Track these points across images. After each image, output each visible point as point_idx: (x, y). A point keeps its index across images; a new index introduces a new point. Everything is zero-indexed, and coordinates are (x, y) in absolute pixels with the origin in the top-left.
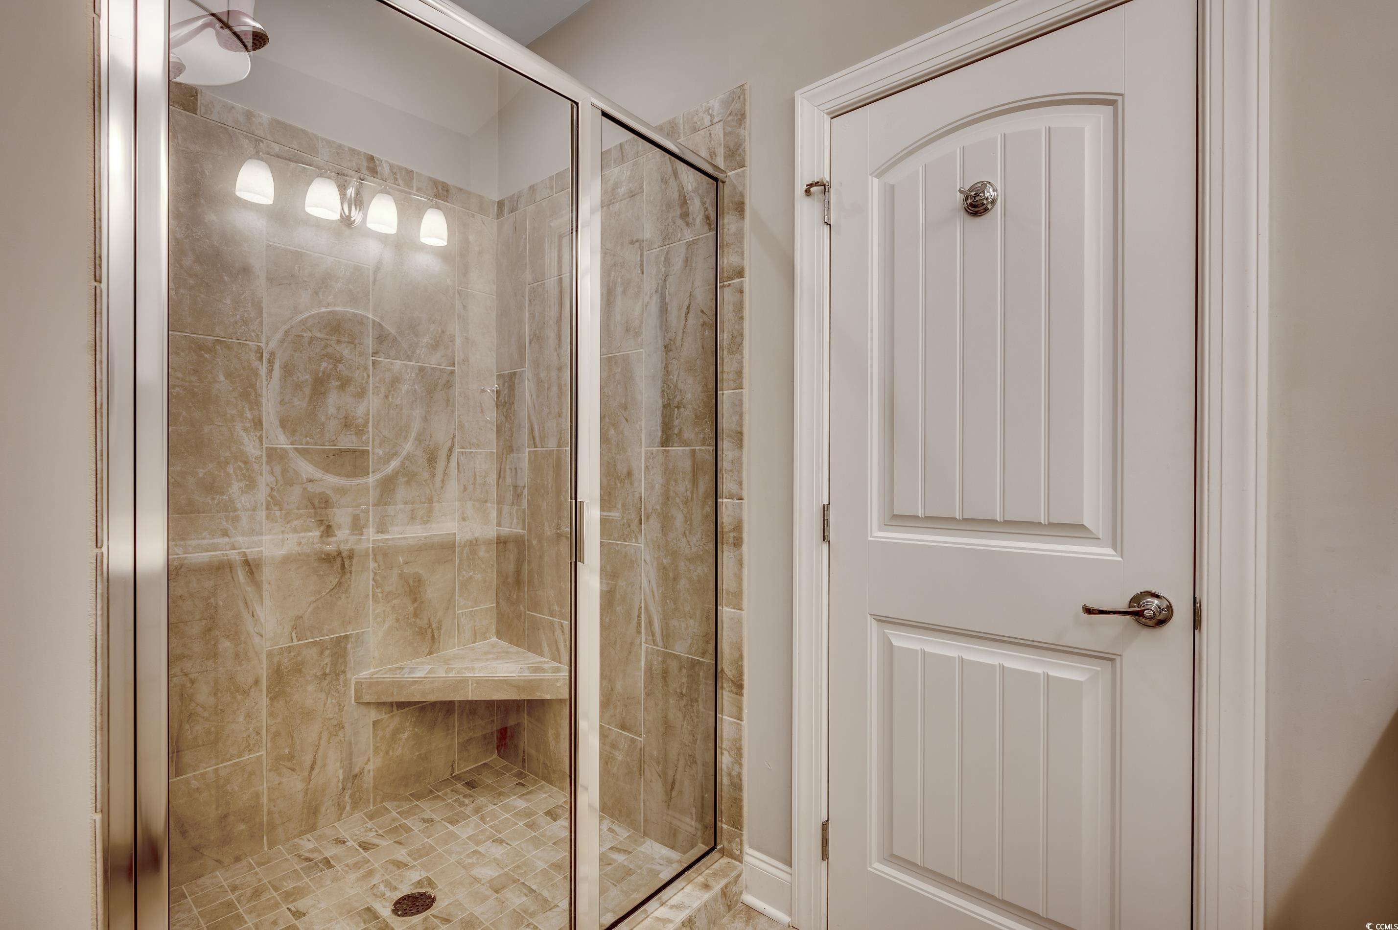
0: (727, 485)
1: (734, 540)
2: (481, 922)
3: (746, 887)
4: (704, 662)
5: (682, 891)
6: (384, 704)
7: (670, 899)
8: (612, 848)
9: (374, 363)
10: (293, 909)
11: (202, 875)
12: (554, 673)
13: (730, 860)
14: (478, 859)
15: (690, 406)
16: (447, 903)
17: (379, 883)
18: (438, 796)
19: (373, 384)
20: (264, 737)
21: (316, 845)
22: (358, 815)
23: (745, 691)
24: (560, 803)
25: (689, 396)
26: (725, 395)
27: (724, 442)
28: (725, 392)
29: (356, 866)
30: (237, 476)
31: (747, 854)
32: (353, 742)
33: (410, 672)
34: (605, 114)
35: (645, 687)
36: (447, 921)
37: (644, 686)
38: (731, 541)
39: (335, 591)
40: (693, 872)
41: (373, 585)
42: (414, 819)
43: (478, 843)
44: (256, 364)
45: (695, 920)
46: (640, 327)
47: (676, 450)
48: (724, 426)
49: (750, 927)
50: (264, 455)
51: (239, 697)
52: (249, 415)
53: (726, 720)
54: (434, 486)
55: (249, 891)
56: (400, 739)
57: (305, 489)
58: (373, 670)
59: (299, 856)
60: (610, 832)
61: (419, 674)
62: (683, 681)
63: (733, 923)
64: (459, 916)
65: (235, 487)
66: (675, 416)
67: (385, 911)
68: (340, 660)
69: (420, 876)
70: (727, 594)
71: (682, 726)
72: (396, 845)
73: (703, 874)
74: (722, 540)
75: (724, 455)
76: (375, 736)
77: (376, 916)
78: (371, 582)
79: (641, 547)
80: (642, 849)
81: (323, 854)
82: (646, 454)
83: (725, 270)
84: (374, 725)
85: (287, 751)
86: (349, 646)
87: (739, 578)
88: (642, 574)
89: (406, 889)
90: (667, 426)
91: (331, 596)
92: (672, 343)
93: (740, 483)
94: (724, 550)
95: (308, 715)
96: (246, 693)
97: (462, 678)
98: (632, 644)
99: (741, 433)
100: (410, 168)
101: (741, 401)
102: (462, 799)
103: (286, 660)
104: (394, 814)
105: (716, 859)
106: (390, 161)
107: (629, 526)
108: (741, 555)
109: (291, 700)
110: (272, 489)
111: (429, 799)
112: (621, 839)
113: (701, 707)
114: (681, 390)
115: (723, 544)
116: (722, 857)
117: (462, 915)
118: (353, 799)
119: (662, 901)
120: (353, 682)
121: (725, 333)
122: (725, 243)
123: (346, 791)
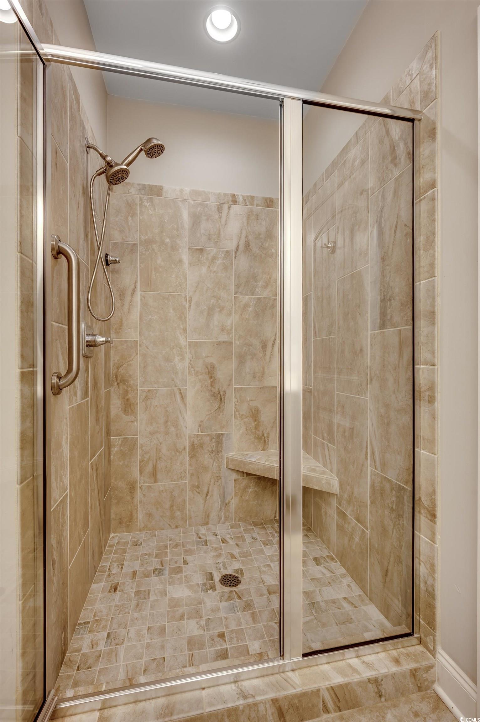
0: (422, 354)
1: (429, 398)
2: (255, 607)
3: (438, 679)
4: (407, 489)
5: (376, 654)
6: (240, 471)
7: (365, 656)
8: (345, 598)
9: (235, 298)
10: (185, 559)
11: (164, 529)
12: (321, 474)
13: (425, 650)
14: (268, 570)
15: (397, 298)
16: (244, 588)
17: (221, 562)
18: (264, 527)
19: (235, 309)
20: (187, 474)
21: (206, 532)
22: (227, 524)
23: (438, 520)
24: (324, 556)
25: (397, 290)
26: (421, 285)
27: (421, 322)
28: (422, 282)
29: (216, 549)
30: (177, 354)
31: (439, 652)
32: (225, 487)
33: (249, 458)
34: (305, 102)
35: (370, 498)
36: (240, 598)
37: (370, 496)
38: (427, 398)
39: (217, 411)
40: (390, 644)
41: (235, 410)
42: (249, 535)
43: (272, 561)
44: (184, 303)
45: (382, 683)
46: (367, 250)
47: (389, 330)
48: (421, 308)
49: (435, 715)
50: (188, 345)
51: (178, 454)
52: (182, 327)
53: (422, 539)
54: (265, 360)
55: (175, 543)
56: (248, 492)
57: (204, 361)
58: (235, 453)
59: (198, 535)
60: (348, 587)
61: (253, 460)
62: (393, 499)
63: (420, 702)
64: (246, 598)
65: (177, 359)
66: (388, 307)
67: (217, 577)
68: (219, 445)
69: (239, 566)
70: (424, 439)
71: (393, 532)
72: (235, 545)
73: (398, 650)
74: (420, 398)
75: (421, 331)
76: (235, 487)
77: (212, 579)
78: (234, 409)
79: (368, 400)
80: (364, 608)
81: (206, 538)
82: (371, 335)
83: (422, 188)
84: (235, 481)
85: (196, 483)
86: (224, 439)
87: (432, 428)
88: (369, 419)
89: (230, 571)
90: (383, 314)
91: (215, 413)
92: (386, 254)
93: (433, 353)
94: (421, 405)
95: (205, 469)
96: (180, 453)
97: (272, 466)
98: (363, 465)
99: (434, 312)
100: (252, 195)
101: (434, 287)
102: (274, 533)
103: (196, 441)
104: (242, 529)
105: (414, 644)
106: (243, 194)
107: (361, 386)
108: (434, 410)
109: (198, 460)
110: (191, 360)
111: (259, 527)
112: (354, 595)
113: (405, 523)
114: (392, 287)
115: (420, 401)
116: (419, 644)
117: (247, 598)
118: (225, 515)
119: (358, 654)
120: (225, 457)
121: (421, 236)
122: (421, 167)
123: (222, 510)
